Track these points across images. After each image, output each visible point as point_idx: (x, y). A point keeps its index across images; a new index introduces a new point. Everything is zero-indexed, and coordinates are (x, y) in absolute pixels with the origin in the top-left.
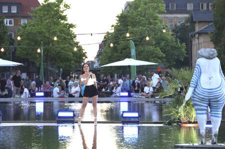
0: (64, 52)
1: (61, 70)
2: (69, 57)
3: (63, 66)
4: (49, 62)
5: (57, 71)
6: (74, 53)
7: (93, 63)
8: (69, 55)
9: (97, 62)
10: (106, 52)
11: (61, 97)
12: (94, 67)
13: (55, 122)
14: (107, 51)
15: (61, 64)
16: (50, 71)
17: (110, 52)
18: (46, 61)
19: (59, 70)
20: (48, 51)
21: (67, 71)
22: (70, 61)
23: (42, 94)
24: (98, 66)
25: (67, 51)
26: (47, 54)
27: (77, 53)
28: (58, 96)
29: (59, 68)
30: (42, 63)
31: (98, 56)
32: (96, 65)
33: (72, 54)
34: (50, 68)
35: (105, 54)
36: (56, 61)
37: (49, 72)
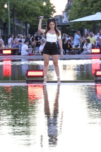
0: (31, 6)
1: (28, 25)
2: (37, 12)
3: (31, 21)
4: (16, 18)
5: (24, 27)
6: (42, 7)
7: (61, 17)
8: (36, 10)
9: (65, 16)
10: (75, 6)
11: (29, 55)
12: (63, 22)
13: (24, 82)
14: (77, 4)
15: (28, 20)
16: (17, 27)
17: (80, 5)
18: (12, 16)
19: (26, 25)
20: (15, 6)
21: (34, 26)
22: (38, 16)
23: (9, 52)
24: (68, 21)
25: (34, 5)
26: (13, 9)
27: (45, 8)
28: (27, 53)
29: (26, 23)
30: (9, 19)
31: (67, 10)
32: (65, 20)
33: (39, 8)
34: (17, 24)
35: (74, 8)
36: (22, 16)
37: (15, 28)
